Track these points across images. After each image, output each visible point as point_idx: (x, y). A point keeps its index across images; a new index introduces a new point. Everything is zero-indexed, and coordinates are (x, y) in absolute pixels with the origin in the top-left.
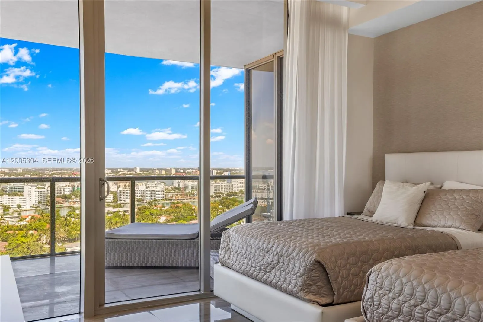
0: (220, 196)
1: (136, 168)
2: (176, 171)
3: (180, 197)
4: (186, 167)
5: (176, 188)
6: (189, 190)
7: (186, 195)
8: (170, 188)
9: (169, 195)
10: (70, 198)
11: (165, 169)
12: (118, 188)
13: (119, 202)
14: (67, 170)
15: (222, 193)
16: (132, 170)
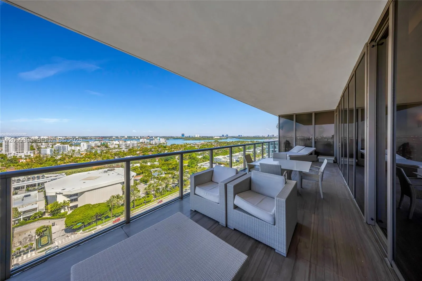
0: (156, 145)
1: (125, 136)
2: (140, 137)
3: (143, 145)
4: (143, 136)
5: (141, 143)
6: (146, 143)
7: (145, 144)
8: (139, 142)
9: (139, 145)
10: (100, 147)
11: (136, 137)
12: (120, 143)
13: (120, 148)
14: (97, 137)
15: (157, 144)
16: (124, 137)
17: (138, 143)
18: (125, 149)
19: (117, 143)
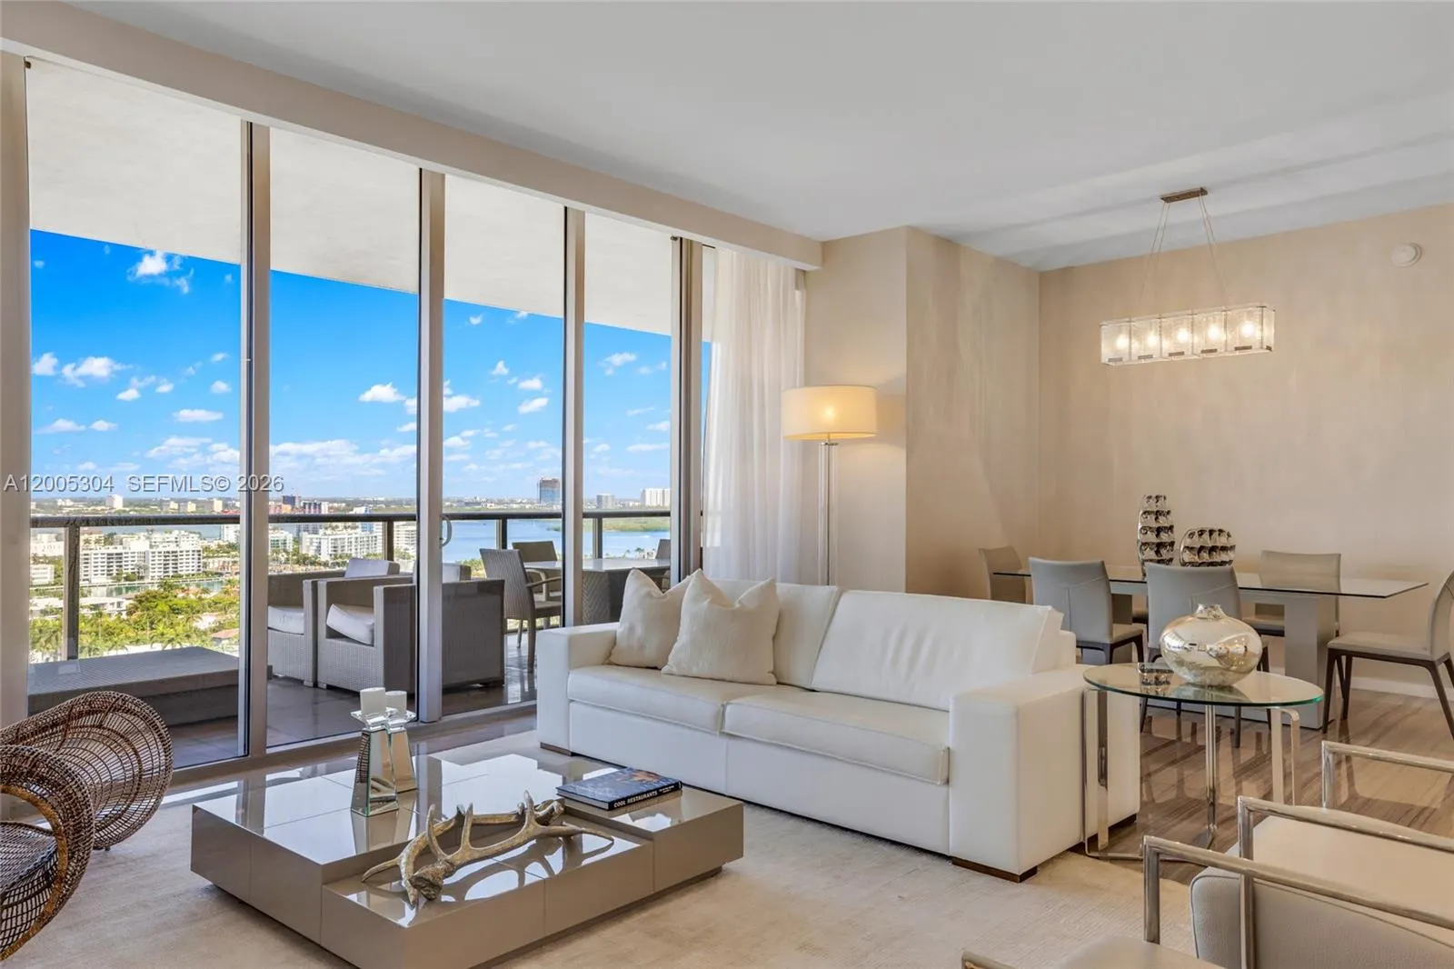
17: (206, 549)
18: (109, 594)
19: (49, 554)
